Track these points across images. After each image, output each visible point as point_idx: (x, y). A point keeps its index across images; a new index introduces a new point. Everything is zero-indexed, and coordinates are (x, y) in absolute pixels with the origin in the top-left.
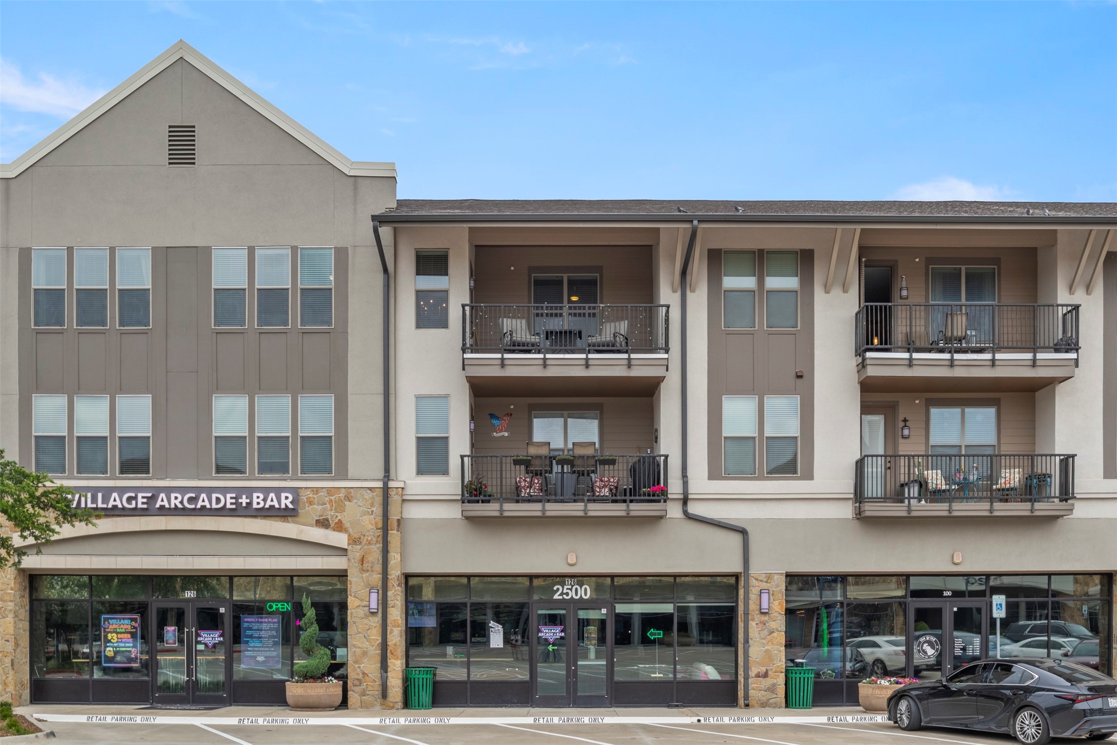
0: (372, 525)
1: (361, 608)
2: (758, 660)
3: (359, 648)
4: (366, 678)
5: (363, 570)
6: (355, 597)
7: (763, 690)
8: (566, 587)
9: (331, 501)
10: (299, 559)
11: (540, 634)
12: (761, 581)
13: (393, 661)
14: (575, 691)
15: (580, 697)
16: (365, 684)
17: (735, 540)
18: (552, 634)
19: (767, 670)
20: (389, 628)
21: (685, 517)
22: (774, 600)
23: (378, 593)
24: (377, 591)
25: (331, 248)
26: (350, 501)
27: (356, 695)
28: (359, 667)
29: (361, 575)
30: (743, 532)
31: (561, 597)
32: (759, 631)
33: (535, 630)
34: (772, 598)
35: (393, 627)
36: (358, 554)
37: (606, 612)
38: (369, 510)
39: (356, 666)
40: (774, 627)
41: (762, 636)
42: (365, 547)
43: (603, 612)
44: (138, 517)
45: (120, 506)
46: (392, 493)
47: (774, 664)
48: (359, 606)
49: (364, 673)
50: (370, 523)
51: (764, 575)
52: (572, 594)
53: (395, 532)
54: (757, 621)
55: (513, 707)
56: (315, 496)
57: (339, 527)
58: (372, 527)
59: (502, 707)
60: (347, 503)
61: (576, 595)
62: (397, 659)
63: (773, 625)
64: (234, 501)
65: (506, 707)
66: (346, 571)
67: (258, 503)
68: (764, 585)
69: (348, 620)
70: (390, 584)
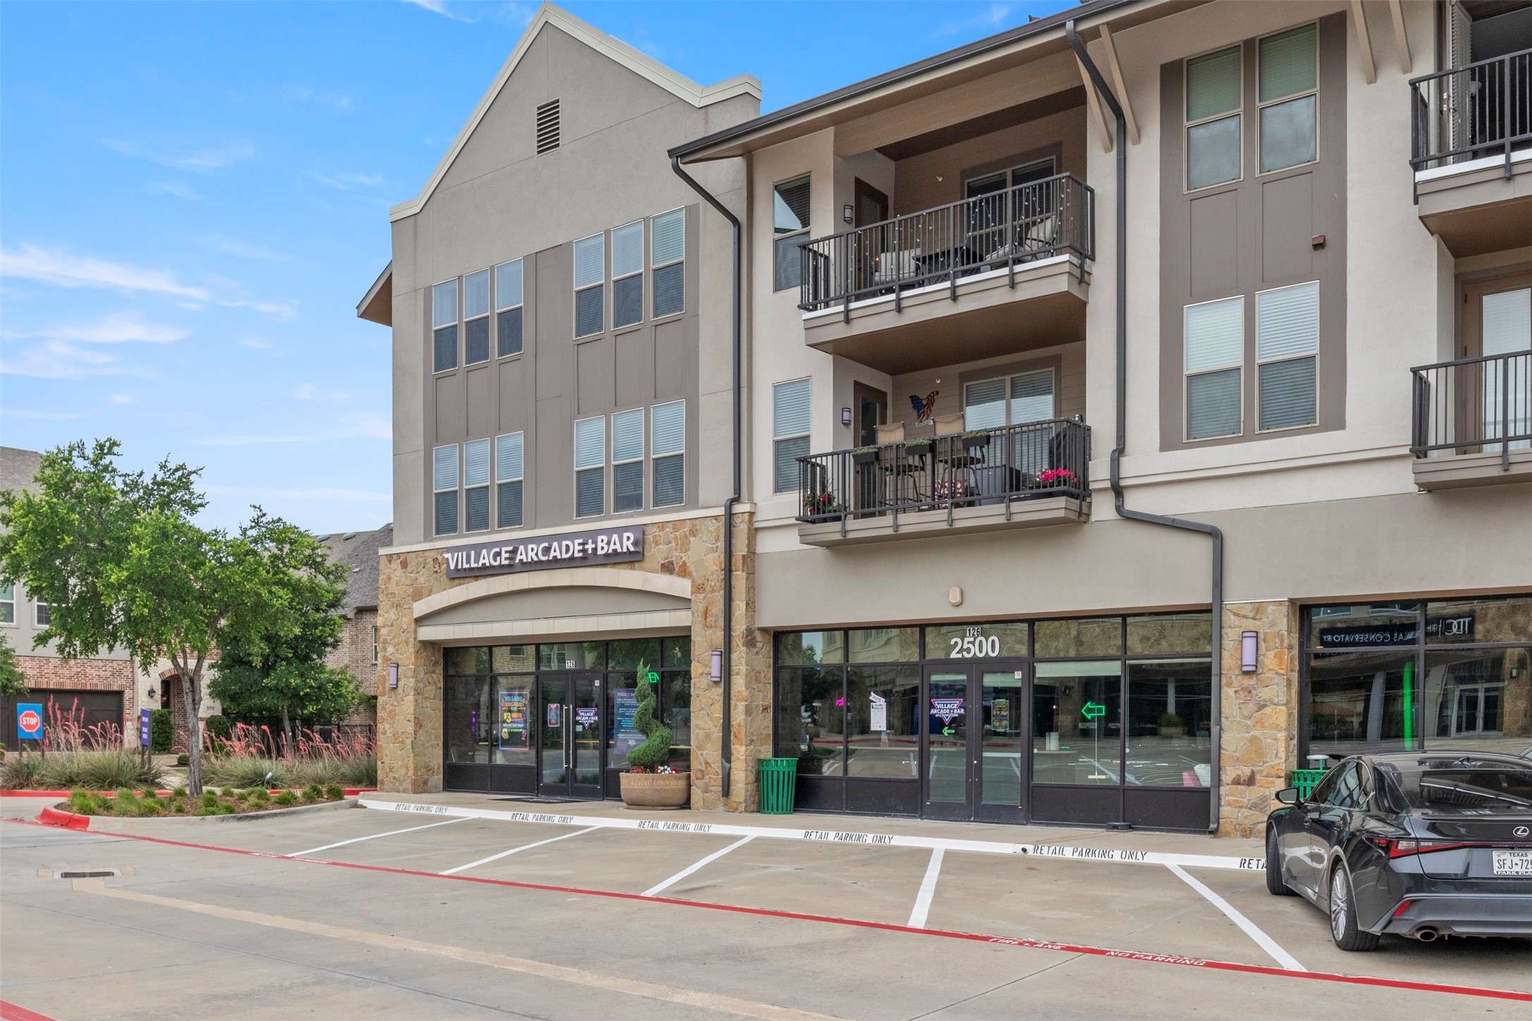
0: (716, 565)
1: (704, 676)
2: (1237, 754)
3: (702, 729)
4: (709, 768)
5: (707, 627)
6: (698, 662)
7: (1246, 807)
8: (966, 640)
9: (676, 538)
10: (649, 615)
11: (932, 712)
12: (1245, 617)
13: (737, 746)
14: (979, 796)
15: (985, 806)
16: (707, 777)
17: (1202, 548)
18: (948, 711)
19: (1253, 772)
20: (733, 702)
21: (1119, 517)
22: (1267, 650)
23: (721, 656)
24: (719, 653)
25: (681, 209)
26: (694, 536)
27: (699, 792)
28: (702, 754)
29: (704, 633)
30: (1213, 534)
31: (960, 656)
32: (1240, 703)
33: (926, 705)
34: (1262, 645)
35: (737, 700)
36: (701, 605)
37: (1020, 677)
38: (714, 546)
39: (699, 753)
40: (1267, 697)
41: (1245, 713)
42: (709, 595)
43: (1016, 677)
44: (506, 576)
45: (488, 564)
46: (737, 520)
47: (1264, 762)
48: (702, 674)
49: (707, 763)
50: (714, 563)
51: (1249, 607)
52: (975, 650)
53: (739, 573)
54: (1236, 684)
55: (896, 816)
56: (661, 533)
57: (684, 572)
58: (716, 569)
59: (884, 816)
60: (692, 539)
61: (981, 652)
62: (741, 744)
63: (1264, 693)
64: (581, 548)
65: (888, 816)
66: (689, 628)
67: (602, 548)
68: (1250, 624)
69: (692, 693)
70: (734, 644)
